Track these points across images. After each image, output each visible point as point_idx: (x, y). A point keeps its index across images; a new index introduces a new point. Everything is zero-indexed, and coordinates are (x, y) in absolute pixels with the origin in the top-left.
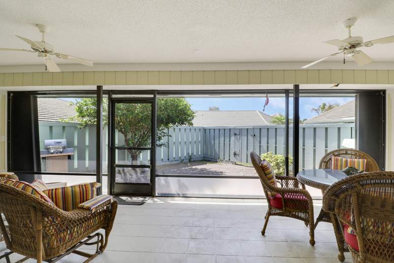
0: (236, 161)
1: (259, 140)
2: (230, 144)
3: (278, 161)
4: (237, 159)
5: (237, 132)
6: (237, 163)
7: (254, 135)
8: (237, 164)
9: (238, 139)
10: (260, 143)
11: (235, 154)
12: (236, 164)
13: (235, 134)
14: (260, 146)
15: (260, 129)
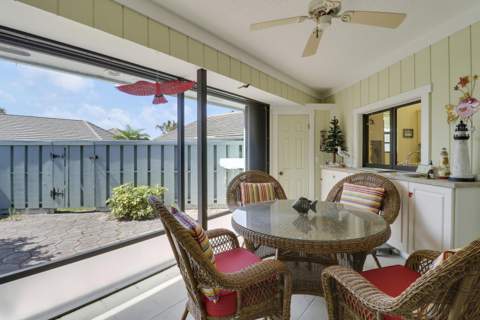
0: (56, 206)
1: (105, 164)
2: (40, 175)
3: (144, 196)
4: (59, 203)
5: (59, 152)
6: (58, 210)
7: (97, 157)
8: (60, 212)
9: (60, 166)
10: (108, 169)
11: (54, 194)
12: (56, 212)
13: (54, 156)
14: (108, 174)
15: (108, 147)
